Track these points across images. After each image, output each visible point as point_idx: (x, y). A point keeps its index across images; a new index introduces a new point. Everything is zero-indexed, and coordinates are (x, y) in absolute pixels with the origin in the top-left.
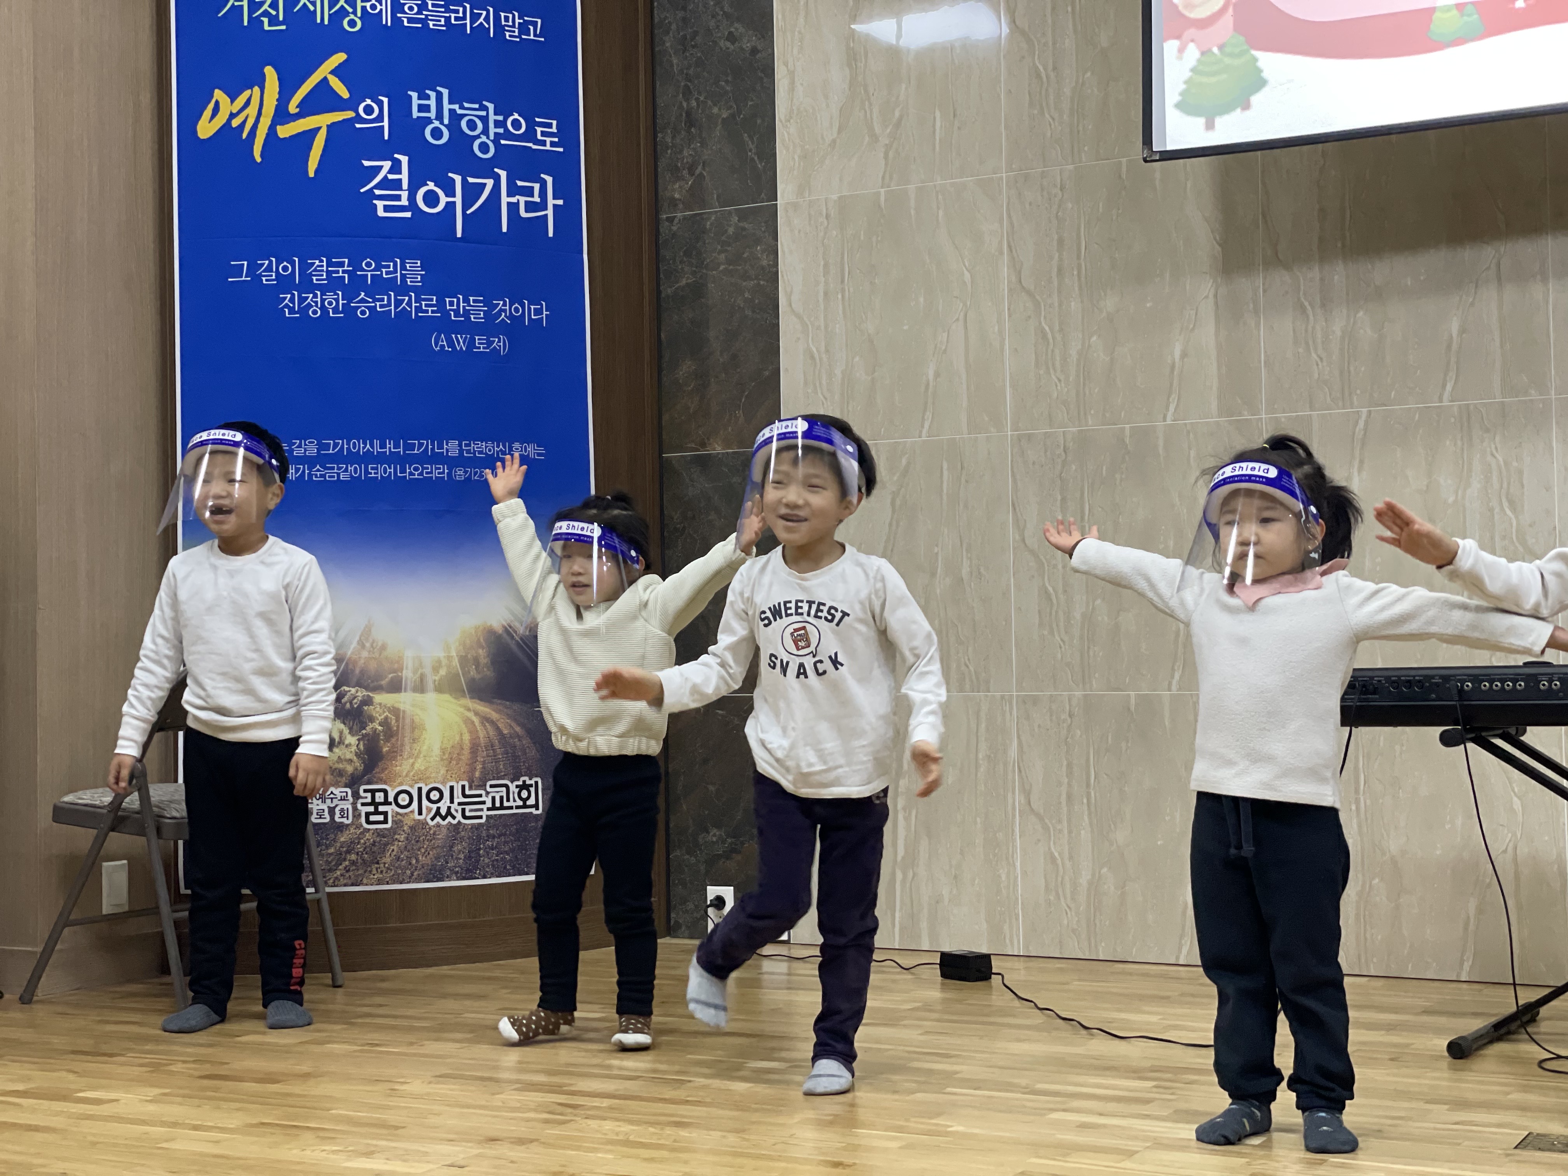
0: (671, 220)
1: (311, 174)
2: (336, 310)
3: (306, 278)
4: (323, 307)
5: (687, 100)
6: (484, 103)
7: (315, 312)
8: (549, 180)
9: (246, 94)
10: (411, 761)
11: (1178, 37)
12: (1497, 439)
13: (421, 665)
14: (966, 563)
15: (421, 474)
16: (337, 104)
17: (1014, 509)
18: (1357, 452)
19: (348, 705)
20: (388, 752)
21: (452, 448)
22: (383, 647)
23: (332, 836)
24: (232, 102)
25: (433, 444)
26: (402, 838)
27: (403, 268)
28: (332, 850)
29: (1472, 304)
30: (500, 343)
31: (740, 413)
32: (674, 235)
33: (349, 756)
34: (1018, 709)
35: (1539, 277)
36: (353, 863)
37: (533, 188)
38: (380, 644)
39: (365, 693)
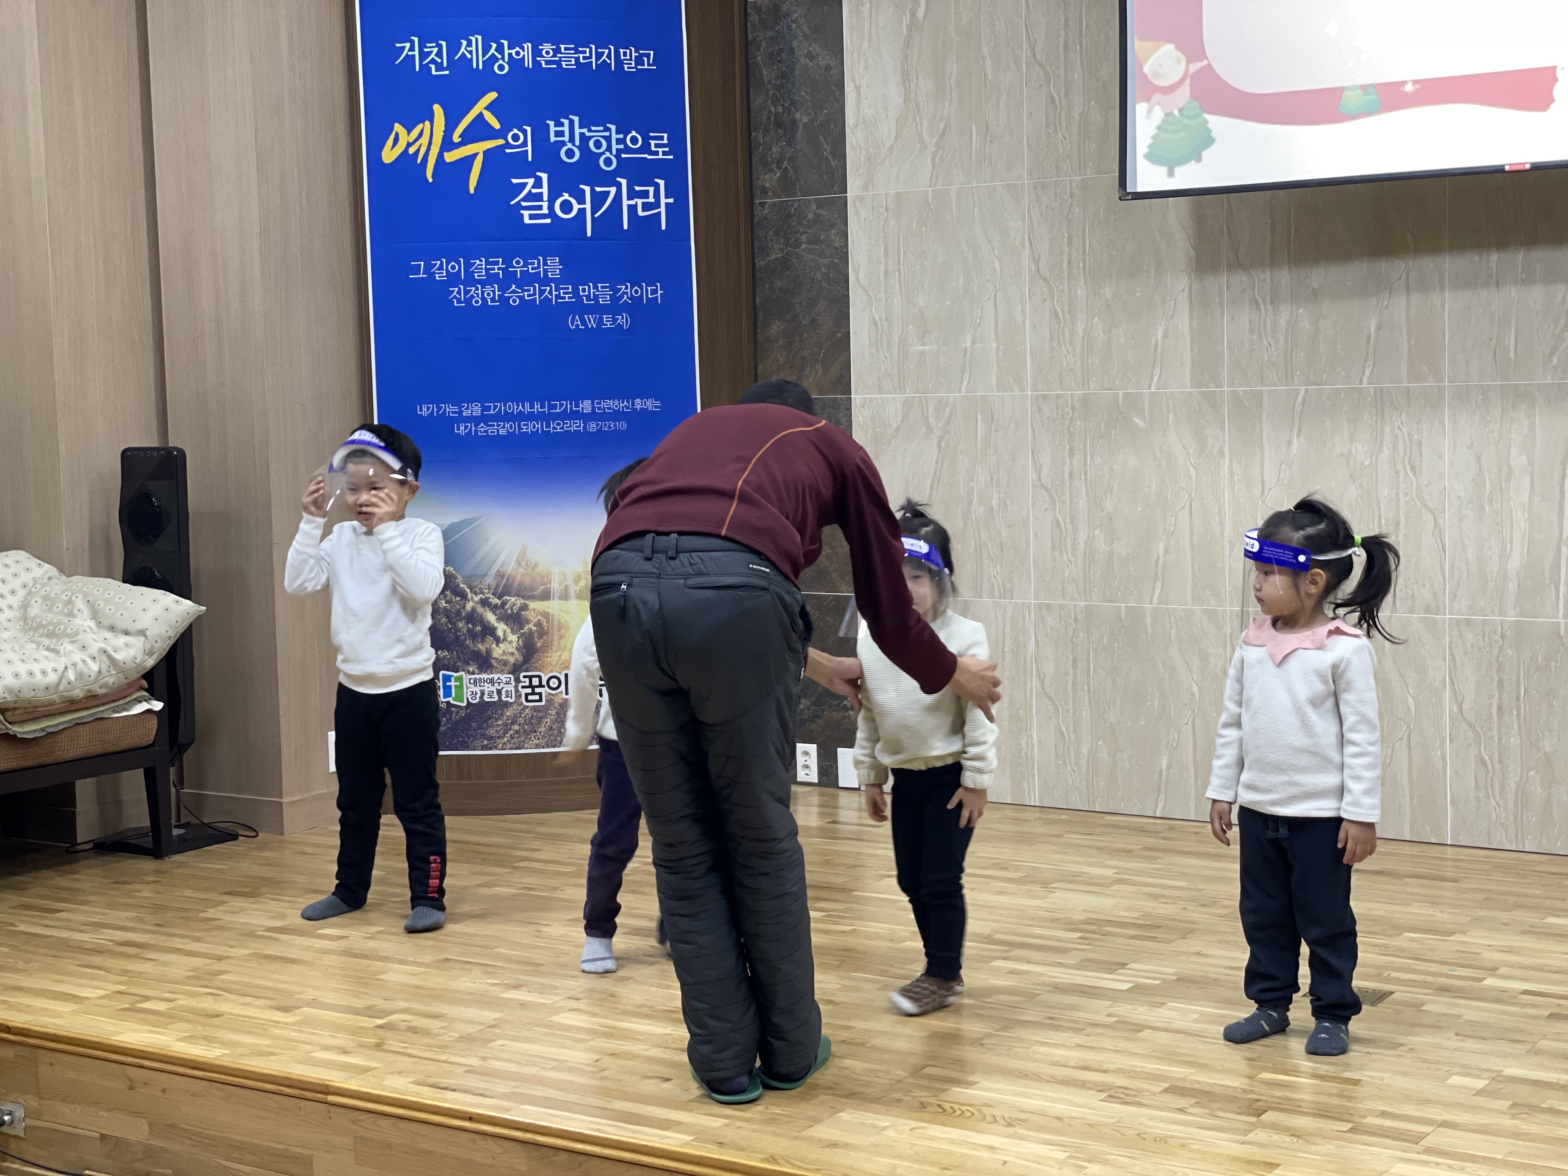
0: (762, 205)
1: (472, 191)
2: (493, 300)
3: (469, 274)
4: (483, 298)
5: (775, 106)
6: (608, 125)
7: (477, 302)
8: (662, 183)
9: (420, 126)
10: (559, 653)
11: (1148, 100)
12: (1404, 416)
13: (565, 579)
14: (995, 496)
15: (562, 428)
16: (491, 134)
17: (1033, 454)
18: (1297, 421)
19: (509, 611)
20: (541, 647)
21: (586, 406)
22: (535, 566)
23: (500, 712)
24: (409, 133)
25: (571, 404)
26: (553, 712)
27: (545, 264)
28: (500, 722)
29: (1387, 307)
30: (623, 320)
31: (818, 367)
32: (765, 218)
33: (511, 650)
34: (1035, 614)
35: (1438, 288)
36: (517, 732)
37: (648, 191)
38: (533, 562)
39: (522, 601)
